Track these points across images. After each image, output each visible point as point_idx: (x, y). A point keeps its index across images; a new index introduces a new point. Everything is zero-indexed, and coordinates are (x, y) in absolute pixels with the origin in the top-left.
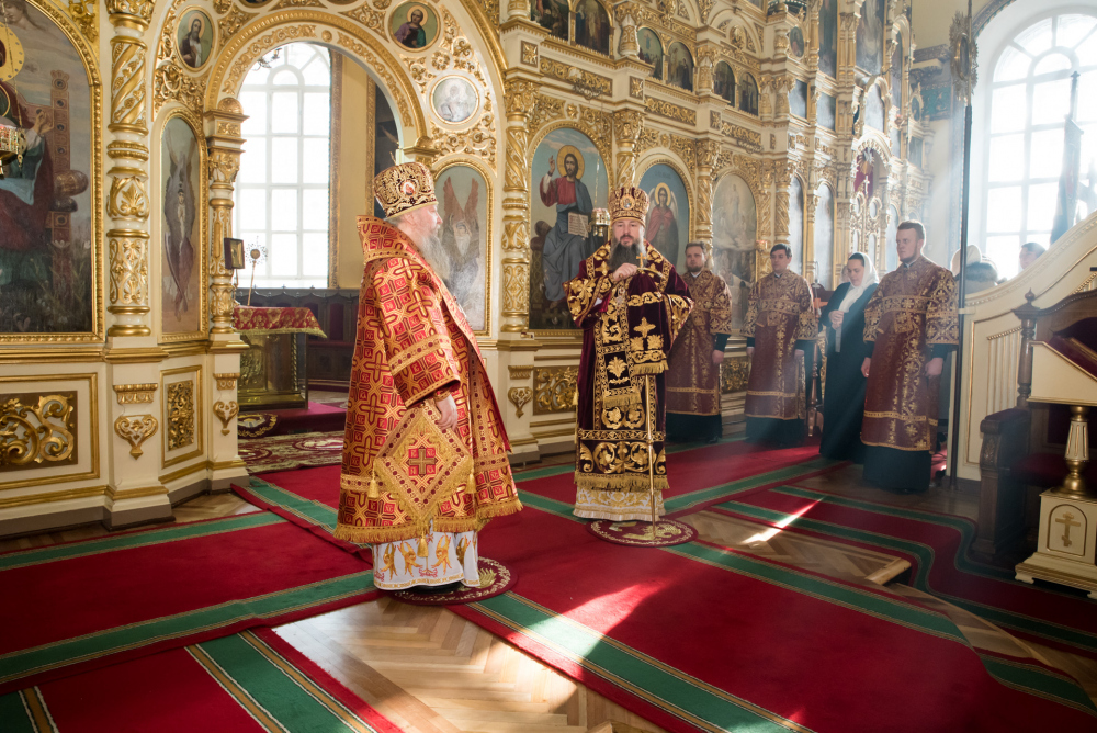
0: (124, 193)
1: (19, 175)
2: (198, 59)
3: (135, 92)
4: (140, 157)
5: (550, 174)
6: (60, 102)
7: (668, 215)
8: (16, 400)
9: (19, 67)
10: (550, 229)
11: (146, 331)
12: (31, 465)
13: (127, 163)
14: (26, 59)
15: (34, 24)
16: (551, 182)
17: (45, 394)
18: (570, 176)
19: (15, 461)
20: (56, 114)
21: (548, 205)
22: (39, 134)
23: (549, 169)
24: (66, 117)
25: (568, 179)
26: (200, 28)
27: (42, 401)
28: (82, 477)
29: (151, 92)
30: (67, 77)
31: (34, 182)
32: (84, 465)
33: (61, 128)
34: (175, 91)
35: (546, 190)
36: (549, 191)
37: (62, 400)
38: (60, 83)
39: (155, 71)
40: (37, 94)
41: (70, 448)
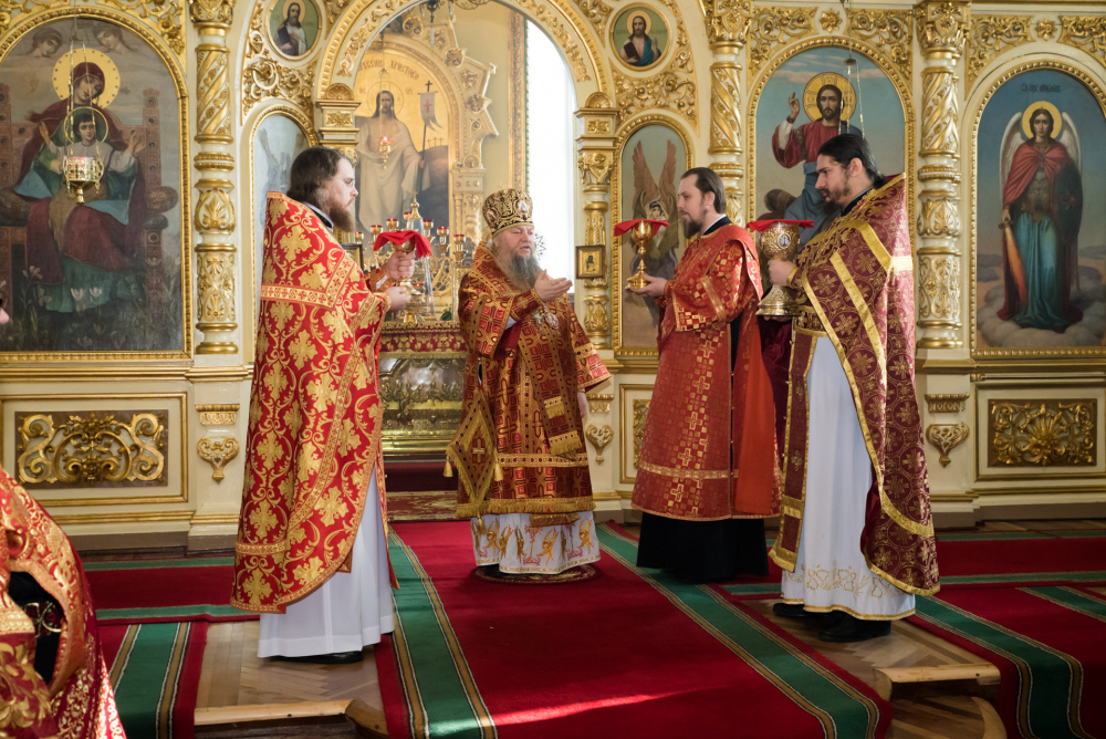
0: (207, 207)
1: (115, 197)
2: (301, 46)
3: (215, 101)
4: (224, 167)
5: (791, 120)
6: (151, 120)
7: (1055, 153)
8: (112, 417)
9: (116, 91)
10: (792, 200)
11: (231, 349)
12: (125, 483)
13: (213, 175)
14: (122, 83)
15: (128, 47)
16: (793, 134)
17: (138, 412)
18: (828, 119)
19: (109, 477)
20: (148, 132)
21: (789, 166)
22: (133, 155)
23: (789, 112)
24: (156, 134)
25: (825, 123)
26: (299, 12)
27: (136, 419)
28: (170, 500)
29: (238, 96)
30: (157, 93)
31: (128, 202)
32: (174, 486)
33: (153, 144)
34: (270, 88)
35: (783, 144)
36: (790, 146)
37: (153, 419)
38: (151, 101)
39: (242, 72)
40: (131, 117)
41: (160, 469)
